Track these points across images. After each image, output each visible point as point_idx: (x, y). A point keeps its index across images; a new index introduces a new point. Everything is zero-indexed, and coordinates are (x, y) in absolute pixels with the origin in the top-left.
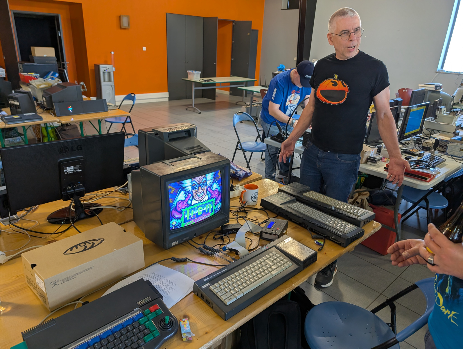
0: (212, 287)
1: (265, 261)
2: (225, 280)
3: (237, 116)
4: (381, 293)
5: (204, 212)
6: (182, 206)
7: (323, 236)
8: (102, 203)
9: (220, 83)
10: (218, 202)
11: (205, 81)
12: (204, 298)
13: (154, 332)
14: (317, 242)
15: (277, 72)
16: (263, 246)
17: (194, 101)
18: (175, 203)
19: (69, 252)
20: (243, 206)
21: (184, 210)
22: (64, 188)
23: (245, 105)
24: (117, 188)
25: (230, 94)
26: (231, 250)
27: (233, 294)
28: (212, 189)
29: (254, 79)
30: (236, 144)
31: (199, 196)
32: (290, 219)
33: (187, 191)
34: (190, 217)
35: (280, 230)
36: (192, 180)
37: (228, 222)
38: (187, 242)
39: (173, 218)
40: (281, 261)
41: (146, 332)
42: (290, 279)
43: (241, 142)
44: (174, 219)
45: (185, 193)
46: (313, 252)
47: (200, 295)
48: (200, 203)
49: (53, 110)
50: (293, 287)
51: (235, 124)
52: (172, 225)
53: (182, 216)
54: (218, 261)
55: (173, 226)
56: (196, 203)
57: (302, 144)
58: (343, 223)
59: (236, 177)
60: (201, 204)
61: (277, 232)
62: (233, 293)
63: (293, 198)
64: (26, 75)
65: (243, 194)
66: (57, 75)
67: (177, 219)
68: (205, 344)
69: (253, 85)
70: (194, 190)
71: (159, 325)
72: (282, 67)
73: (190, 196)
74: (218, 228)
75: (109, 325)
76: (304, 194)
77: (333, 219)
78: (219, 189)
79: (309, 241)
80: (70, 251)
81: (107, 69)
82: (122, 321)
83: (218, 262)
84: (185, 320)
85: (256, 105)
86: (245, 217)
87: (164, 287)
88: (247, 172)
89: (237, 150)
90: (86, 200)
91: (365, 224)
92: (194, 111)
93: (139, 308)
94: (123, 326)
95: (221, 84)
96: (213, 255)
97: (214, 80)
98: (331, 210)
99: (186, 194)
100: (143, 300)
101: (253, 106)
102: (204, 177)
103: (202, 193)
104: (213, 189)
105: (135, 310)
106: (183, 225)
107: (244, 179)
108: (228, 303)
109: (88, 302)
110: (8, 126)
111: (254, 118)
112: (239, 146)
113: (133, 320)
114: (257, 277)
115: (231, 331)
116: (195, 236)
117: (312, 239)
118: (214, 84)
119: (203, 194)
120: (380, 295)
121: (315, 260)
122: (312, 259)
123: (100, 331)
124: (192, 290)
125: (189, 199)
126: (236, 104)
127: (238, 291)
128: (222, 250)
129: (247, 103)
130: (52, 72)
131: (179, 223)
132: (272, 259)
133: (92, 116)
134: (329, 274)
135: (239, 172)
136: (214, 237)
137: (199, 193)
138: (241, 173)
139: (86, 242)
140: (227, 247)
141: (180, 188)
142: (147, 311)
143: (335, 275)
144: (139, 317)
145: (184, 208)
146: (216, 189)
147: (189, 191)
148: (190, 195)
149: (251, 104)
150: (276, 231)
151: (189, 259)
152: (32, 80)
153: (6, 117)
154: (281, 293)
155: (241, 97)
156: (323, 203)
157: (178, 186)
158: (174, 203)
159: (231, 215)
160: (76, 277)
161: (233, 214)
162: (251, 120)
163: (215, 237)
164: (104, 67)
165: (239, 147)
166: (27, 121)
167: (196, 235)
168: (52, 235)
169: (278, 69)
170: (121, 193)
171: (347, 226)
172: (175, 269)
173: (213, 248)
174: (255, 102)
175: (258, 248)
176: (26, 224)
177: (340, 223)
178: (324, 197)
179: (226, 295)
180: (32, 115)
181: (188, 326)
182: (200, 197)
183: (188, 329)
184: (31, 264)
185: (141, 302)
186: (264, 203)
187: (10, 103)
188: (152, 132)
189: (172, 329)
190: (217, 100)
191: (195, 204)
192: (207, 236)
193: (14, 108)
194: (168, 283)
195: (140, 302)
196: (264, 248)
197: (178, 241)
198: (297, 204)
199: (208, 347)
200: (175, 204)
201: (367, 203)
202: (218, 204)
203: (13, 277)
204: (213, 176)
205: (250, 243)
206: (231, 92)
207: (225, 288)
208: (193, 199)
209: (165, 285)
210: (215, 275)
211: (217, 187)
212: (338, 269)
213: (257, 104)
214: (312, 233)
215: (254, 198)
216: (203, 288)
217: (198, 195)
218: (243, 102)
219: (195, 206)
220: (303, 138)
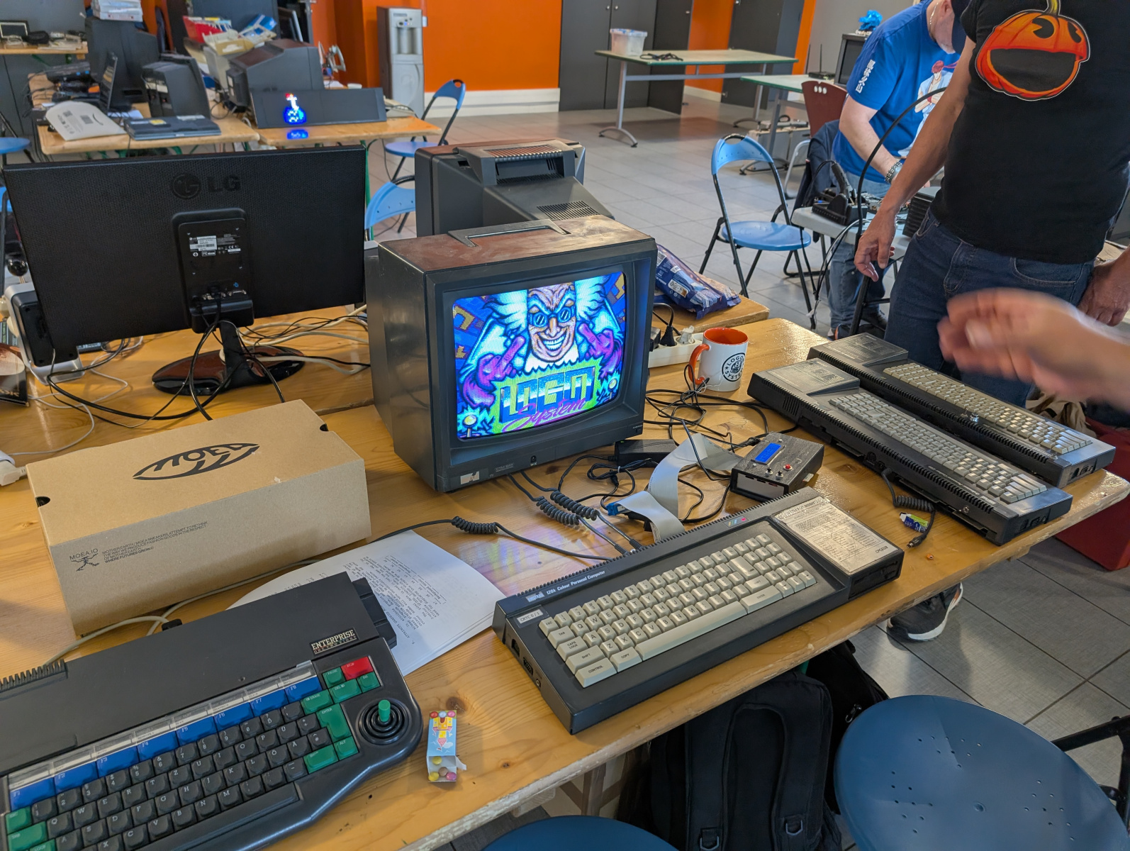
0: (545, 625)
1: (728, 561)
2: (591, 605)
3: (725, 145)
4: (1087, 678)
5: (564, 398)
6: (495, 374)
7: (928, 501)
8: (306, 348)
9: (696, 65)
10: (611, 370)
11: (656, 58)
12: (519, 654)
13: (341, 743)
14: (907, 518)
15: (858, 33)
16: (734, 512)
17: (621, 114)
18: (472, 359)
19: (150, 473)
20: (692, 390)
21: (500, 383)
22: (195, 296)
23: (758, 127)
24: (351, 310)
25: (723, 100)
26: (633, 517)
27: (608, 654)
28: (592, 330)
29: (793, 57)
30: (716, 226)
31: (549, 347)
32: (833, 443)
33: (512, 327)
34: (519, 406)
35: (794, 472)
36: (530, 295)
37: (639, 431)
38: (508, 478)
39: (467, 403)
40: (781, 569)
41: (317, 739)
42: (802, 627)
43: (730, 221)
44: (469, 408)
45: (505, 334)
46: (891, 549)
47: (509, 642)
48: (551, 368)
49: (249, 110)
50: (809, 653)
51: (718, 168)
52: (464, 424)
53: (493, 403)
54: (589, 543)
55: (465, 429)
56: (539, 368)
57: (902, 232)
58: (1001, 470)
59: (688, 308)
60: (555, 371)
61: (782, 476)
62: (608, 650)
63: (852, 379)
64: (200, 23)
65: (699, 358)
66: (273, 23)
67: (478, 409)
68: (493, 800)
69: (790, 73)
70: (533, 325)
71: (361, 723)
72: (874, 19)
73: (522, 343)
74: (608, 447)
75: (212, 704)
76: (887, 371)
77: (969, 454)
78: (616, 330)
79: (884, 514)
80: (155, 470)
81: (406, 21)
82: (254, 695)
83: (586, 546)
84: (447, 715)
85: (789, 128)
86: (693, 423)
87: (411, 604)
88: (725, 294)
89: (717, 241)
90: (265, 337)
91: (1076, 478)
92: (619, 140)
93: (312, 661)
94: (250, 712)
95: (699, 67)
96: (577, 524)
97: (679, 57)
98: (967, 423)
99: (509, 337)
100: (332, 639)
101: (778, 131)
102: (567, 290)
103: (561, 339)
104: (598, 330)
105: (300, 666)
106: (497, 428)
107: (713, 316)
108: (587, 678)
109: (181, 624)
110: (137, 144)
111: (780, 165)
112: (723, 233)
113: (286, 698)
114: (694, 608)
115: (584, 768)
116: (532, 462)
117: (892, 507)
118: (680, 69)
119: (563, 341)
120: (1084, 682)
121: (894, 574)
122: (886, 571)
123: (182, 717)
124: (489, 623)
125: (517, 354)
126: (736, 127)
127: (626, 648)
128: (607, 512)
129: (763, 123)
130: (262, 17)
131: (485, 420)
132: (753, 559)
133: (343, 130)
134: (936, 606)
135: (699, 292)
136: (590, 471)
137: (551, 339)
138: (706, 297)
139: (208, 449)
140: (619, 505)
141: (490, 316)
142: (334, 674)
143: (953, 609)
144: (307, 690)
145: (502, 380)
146: (605, 332)
147: (518, 328)
148: (521, 340)
149: (775, 126)
150: (780, 474)
151: (505, 527)
152: (211, 33)
153: (133, 123)
154: (766, 668)
155: (750, 110)
156: (945, 402)
157: (483, 308)
158: (469, 362)
159: (650, 413)
160: (152, 548)
161: (660, 413)
162: (764, 159)
163: (594, 472)
164: (400, 15)
165: (724, 235)
166: (183, 135)
167: (535, 461)
168: (150, 421)
169: (862, 24)
170: (364, 326)
171: (1013, 478)
172: (457, 555)
173: (580, 503)
174: (787, 119)
175: (716, 519)
176: (98, 388)
177: (992, 466)
178: (951, 383)
179: (587, 656)
180: (197, 120)
181: (450, 735)
182: (552, 350)
183: (450, 745)
184: (36, 496)
185: (326, 643)
186: (758, 385)
187: (147, 87)
188: (453, 157)
189: (399, 738)
190: (685, 113)
191: (536, 368)
192: (571, 467)
193: (158, 102)
194: (423, 593)
195: (322, 644)
196: (735, 522)
197: (478, 473)
198: (859, 397)
199: (503, 810)
200: (473, 362)
201: (1082, 416)
202: (609, 377)
203: (20, 524)
204: (598, 288)
205: (698, 499)
206: (724, 94)
207: (587, 632)
208: (531, 355)
209: (414, 599)
210: (563, 587)
211: (611, 325)
212: (963, 594)
213: (791, 125)
214: (897, 490)
215: (729, 369)
216: (521, 622)
217: (547, 343)
218: (752, 120)
219: (534, 376)
220: (907, 215)
